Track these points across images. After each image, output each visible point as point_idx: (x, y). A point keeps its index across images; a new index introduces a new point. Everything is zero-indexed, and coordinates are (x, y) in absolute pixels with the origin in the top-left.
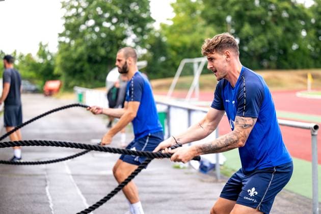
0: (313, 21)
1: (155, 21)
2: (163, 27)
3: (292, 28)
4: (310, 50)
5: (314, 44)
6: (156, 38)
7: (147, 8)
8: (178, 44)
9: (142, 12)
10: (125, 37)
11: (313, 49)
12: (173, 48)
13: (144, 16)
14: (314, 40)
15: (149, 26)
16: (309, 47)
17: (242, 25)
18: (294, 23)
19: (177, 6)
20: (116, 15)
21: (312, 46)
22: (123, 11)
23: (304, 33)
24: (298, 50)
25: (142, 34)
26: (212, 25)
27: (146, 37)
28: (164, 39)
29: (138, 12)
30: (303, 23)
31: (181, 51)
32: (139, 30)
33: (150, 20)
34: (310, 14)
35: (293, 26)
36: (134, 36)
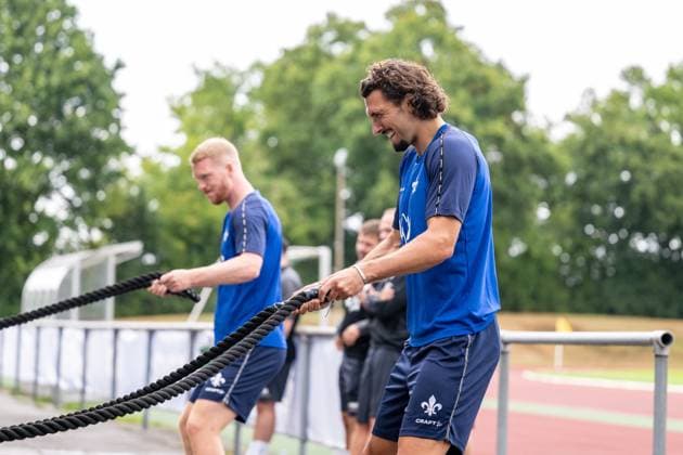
0: (571, 178)
1: (131, 151)
2: (152, 169)
3: (511, 193)
4: (558, 260)
5: (569, 242)
6: (130, 200)
7: (115, 113)
8: (192, 222)
9: (94, 124)
10: (46, 190)
11: (566, 258)
12: (176, 230)
13: (102, 135)
14: (572, 234)
15: (113, 164)
16: (556, 250)
17: (373, 180)
18: (518, 180)
19: (191, 113)
20: (22, 130)
21: (564, 249)
22: (42, 119)
23: (543, 213)
24: (526, 256)
25: (92, 186)
26: (289, 173)
27: (101, 195)
28: (153, 205)
29: (84, 124)
30: (541, 183)
31: (197, 240)
32: (85, 174)
33: (118, 147)
34: (565, 160)
35: (515, 187)
36: (68, 191)
